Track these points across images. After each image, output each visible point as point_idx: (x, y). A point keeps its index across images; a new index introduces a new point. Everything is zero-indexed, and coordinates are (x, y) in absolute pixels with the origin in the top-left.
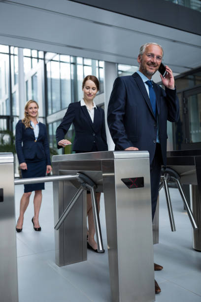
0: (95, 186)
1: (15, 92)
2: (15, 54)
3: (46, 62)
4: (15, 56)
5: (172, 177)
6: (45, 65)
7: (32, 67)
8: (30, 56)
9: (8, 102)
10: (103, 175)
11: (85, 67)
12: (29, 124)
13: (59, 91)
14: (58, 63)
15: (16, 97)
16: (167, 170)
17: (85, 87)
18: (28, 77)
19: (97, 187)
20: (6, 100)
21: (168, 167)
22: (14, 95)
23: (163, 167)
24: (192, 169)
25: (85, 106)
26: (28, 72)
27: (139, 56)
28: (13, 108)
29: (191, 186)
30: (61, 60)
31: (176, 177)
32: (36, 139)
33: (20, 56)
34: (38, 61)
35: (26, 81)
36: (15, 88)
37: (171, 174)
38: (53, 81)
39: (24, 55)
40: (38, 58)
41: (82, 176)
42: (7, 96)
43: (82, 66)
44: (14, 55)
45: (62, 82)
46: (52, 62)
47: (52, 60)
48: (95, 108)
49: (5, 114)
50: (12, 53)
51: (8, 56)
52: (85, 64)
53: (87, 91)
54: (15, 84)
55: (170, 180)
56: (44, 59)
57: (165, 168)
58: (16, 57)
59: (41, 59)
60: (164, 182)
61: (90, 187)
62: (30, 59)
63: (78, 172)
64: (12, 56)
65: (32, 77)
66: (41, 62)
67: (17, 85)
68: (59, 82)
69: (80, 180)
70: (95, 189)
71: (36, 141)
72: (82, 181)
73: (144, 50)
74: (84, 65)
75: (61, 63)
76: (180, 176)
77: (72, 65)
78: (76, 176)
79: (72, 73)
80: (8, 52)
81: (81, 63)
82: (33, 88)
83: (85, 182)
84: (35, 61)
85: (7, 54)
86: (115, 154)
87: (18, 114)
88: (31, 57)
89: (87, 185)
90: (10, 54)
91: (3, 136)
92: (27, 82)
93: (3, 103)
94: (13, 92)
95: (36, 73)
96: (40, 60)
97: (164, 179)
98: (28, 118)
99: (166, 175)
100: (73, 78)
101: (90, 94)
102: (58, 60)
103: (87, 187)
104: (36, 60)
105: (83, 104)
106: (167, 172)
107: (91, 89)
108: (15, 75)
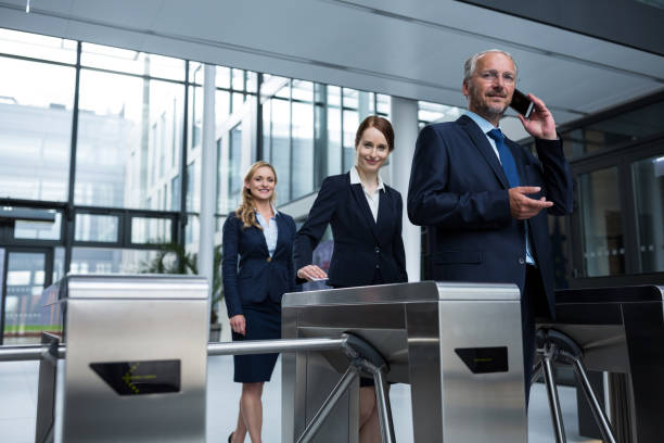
0: (384, 365)
1: (193, 163)
2: (197, 82)
3: (262, 100)
4: (197, 88)
5: (564, 353)
6: (260, 107)
7: (231, 111)
8: (228, 87)
9: (178, 183)
10: (410, 340)
11: (346, 112)
12: (253, 220)
13: (287, 163)
14: (288, 103)
15: (196, 172)
16: (552, 334)
17: (361, 142)
18: (222, 132)
19: (389, 369)
20: (173, 181)
21: (552, 329)
22: (190, 169)
23: (542, 328)
24: (616, 334)
25: (359, 185)
26: (223, 122)
27: (465, 83)
28: (188, 197)
29: (606, 374)
30: (294, 98)
31: (573, 353)
32: (271, 255)
33: (209, 88)
34: (245, 99)
35: (217, 138)
36: (194, 155)
37: (561, 346)
38: (274, 142)
39: (218, 85)
40: (245, 93)
41: (355, 341)
42: (176, 171)
43: (339, 111)
44: (195, 85)
45: (294, 144)
46: (274, 100)
47: (274, 97)
48: (381, 191)
49: (169, 209)
50: (191, 81)
51: (183, 87)
52: (346, 105)
53: (366, 151)
54: (194, 145)
55: (558, 361)
56: (258, 95)
57: (545, 331)
58: (200, 91)
59: (252, 94)
60: (545, 363)
61: (374, 368)
62: (228, 93)
63: (346, 332)
64: (191, 88)
65: (231, 133)
66: (252, 100)
67: (199, 148)
68: (289, 143)
69: (349, 351)
70: (385, 372)
71: (269, 260)
72: (354, 354)
73: (473, 67)
74: (344, 108)
75: (294, 104)
76: (583, 351)
77: (318, 108)
78: (340, 341)
79: (318, 125)
80: (183, 79)
81: (338, 103)
82: (231, 157)
83: (362, 356)
84: (238, 97)
85: (181, 83)
86: (439, 289)
87: (197, 210)
88: (231, 91)
89: (366, 364)
90: (186, 83)
91: (163, 256)
92: (219, 142)
93: (166, 186)
94: (189, 161)
95: (240, 123)
96: (249, 97)
97: (544, 358)
98: (249, 205)
99: (548, 348)
100: (318, 136)
101: (372, 160)
102: (288, 96)
103: (364, 369)
104: (241, 96)
105: (355, 179)
106: (552, 340)
107: (375, 149)
108: (194, 128)
